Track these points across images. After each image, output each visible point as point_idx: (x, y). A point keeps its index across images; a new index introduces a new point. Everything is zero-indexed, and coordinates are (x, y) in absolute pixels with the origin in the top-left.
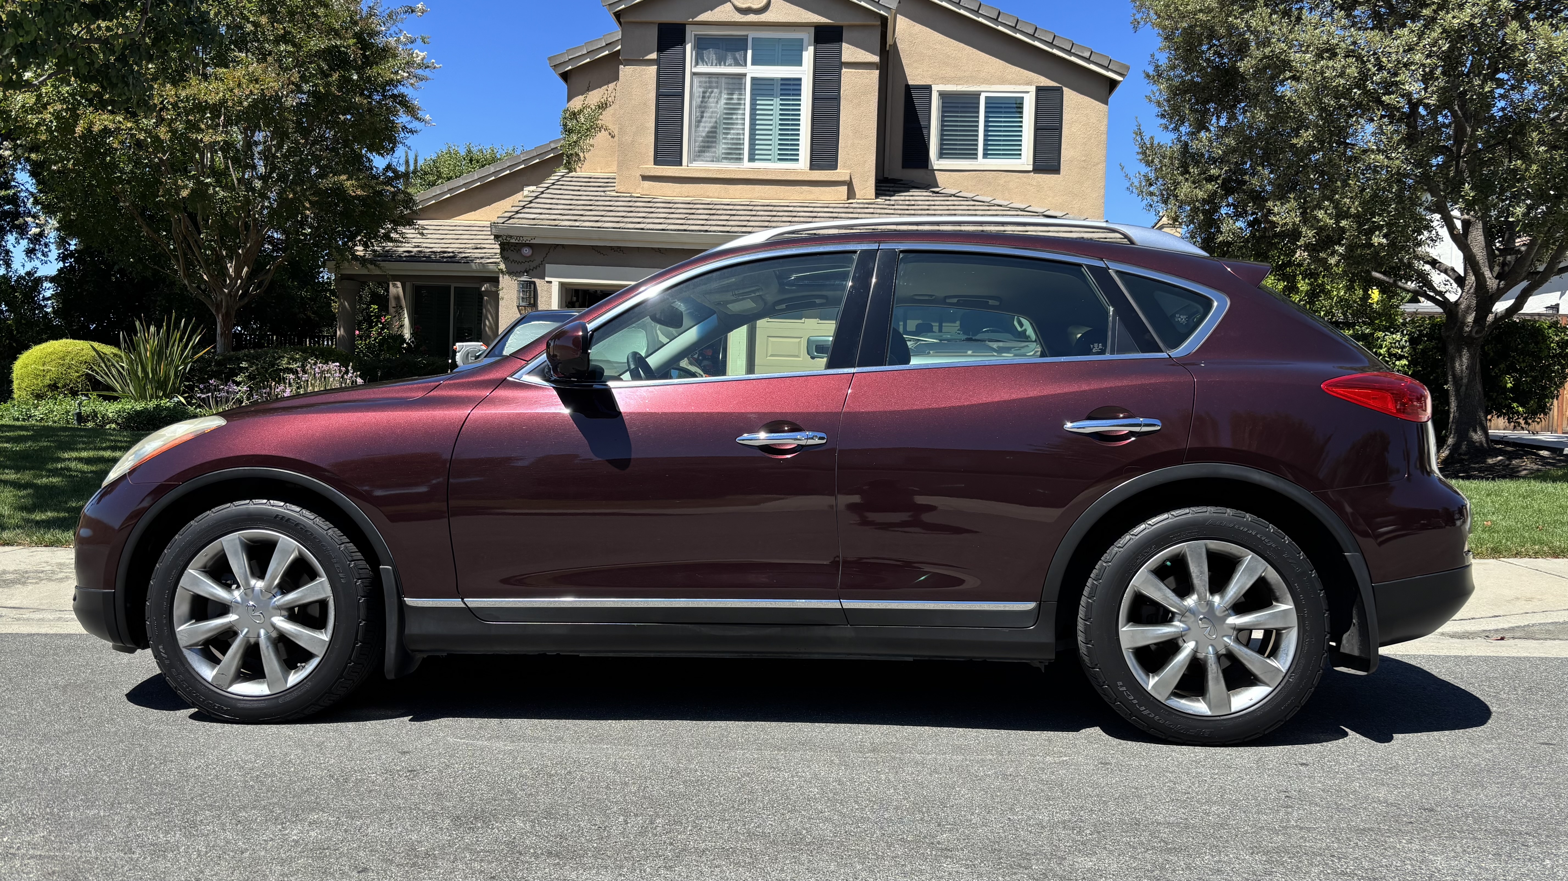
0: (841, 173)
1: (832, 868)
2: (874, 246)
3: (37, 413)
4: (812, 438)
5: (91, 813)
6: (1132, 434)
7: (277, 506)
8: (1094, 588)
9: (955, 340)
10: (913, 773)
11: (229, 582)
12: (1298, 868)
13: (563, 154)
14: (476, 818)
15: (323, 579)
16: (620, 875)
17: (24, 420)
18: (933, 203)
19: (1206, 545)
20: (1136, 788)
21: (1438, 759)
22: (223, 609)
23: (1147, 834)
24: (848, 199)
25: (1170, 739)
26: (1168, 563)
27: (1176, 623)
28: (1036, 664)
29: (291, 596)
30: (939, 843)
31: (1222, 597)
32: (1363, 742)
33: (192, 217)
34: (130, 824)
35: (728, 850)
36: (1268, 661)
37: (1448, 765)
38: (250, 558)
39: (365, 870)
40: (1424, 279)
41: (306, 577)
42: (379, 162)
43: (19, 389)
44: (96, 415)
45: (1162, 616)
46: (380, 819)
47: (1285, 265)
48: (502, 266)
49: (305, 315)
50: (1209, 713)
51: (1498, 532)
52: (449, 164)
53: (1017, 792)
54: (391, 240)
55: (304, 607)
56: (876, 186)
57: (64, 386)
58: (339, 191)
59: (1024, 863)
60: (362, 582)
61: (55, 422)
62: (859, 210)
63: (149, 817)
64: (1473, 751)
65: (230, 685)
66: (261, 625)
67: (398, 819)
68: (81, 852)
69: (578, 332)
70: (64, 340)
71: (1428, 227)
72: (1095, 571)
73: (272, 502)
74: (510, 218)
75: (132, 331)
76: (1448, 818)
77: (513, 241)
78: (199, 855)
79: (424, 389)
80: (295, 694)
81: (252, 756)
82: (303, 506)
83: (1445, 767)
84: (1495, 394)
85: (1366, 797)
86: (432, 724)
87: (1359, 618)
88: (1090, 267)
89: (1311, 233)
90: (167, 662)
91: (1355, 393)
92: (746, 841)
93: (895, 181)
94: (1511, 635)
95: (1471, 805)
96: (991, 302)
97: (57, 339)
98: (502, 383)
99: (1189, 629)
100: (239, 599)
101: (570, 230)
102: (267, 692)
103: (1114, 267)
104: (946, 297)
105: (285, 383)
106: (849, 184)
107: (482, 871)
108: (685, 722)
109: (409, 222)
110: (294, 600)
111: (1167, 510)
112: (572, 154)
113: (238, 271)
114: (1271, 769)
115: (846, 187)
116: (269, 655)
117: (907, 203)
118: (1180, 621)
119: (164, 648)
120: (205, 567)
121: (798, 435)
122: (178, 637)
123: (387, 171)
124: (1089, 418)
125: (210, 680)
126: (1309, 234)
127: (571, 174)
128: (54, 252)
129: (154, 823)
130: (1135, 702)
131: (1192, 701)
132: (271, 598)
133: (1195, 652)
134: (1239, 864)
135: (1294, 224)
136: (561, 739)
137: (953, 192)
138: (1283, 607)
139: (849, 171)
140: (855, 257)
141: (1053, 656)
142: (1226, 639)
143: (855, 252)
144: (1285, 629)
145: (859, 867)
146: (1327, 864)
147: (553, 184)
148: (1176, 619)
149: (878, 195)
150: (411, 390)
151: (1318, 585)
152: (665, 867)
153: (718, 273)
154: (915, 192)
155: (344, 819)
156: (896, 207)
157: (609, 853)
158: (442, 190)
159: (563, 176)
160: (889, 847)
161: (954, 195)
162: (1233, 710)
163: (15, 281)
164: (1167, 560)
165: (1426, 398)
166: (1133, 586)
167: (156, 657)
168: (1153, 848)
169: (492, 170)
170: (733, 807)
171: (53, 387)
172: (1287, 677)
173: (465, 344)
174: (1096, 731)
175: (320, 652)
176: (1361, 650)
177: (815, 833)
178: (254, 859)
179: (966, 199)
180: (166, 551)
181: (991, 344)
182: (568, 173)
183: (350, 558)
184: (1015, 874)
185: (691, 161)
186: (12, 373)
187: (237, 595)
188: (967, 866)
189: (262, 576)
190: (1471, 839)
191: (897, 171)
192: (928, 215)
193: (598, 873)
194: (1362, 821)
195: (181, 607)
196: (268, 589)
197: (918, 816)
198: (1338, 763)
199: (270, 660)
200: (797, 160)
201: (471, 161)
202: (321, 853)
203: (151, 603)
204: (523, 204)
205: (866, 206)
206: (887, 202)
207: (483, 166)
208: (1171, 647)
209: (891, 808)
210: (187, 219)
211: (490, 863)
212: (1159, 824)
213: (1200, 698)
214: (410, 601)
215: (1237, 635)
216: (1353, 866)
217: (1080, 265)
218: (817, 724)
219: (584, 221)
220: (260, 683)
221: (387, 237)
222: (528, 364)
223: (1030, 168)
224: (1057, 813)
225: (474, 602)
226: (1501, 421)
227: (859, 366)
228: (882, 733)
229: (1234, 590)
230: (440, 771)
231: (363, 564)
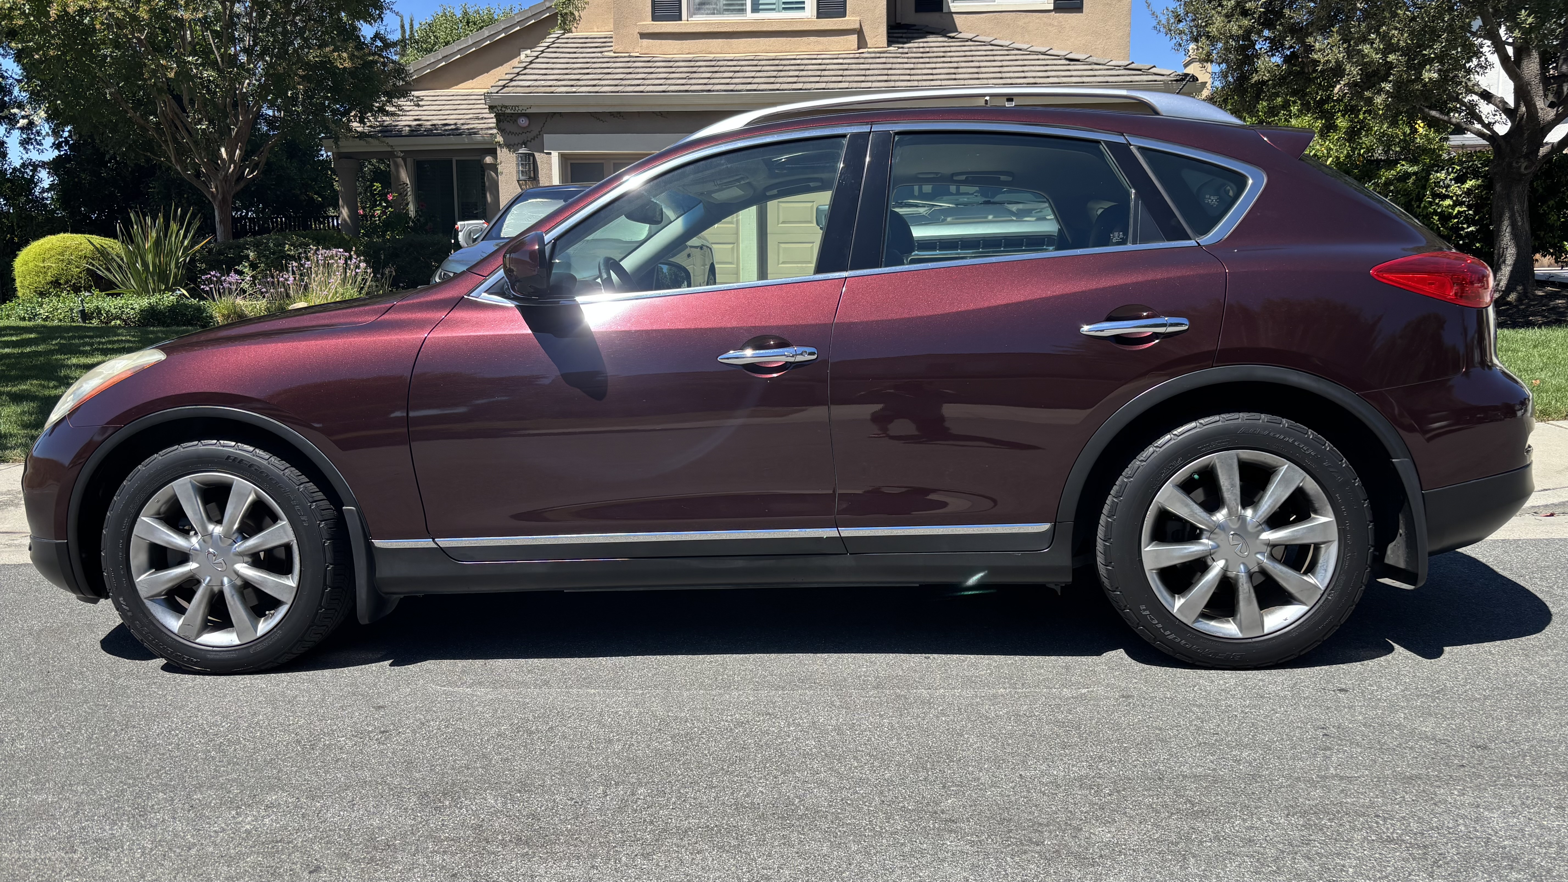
0: (850, 21)
1: (825, 850)
2: (866, 129)
3: (42, 311)
4: (801, 354)
5: (38, 798)
6: (1155, 336)
7: (228, 446)
8: (1114, 505)
9: (972, 204)
10: (918, 716)
11: (187, 528)
12: (1339, 834)
13: (557, 13)
14: (444, 794)
15: (284, 522)
16: (593, 867)
17: (30, 319)
18: (948, 49)
19: (1237, 455)
20: (1160, 729)
21: (1489, 678)
22: (183, 557)
23: (1171, 792)
24: (859, 48)
25: (1197, 663)
26: (1196, 477)
27: (1204, 541)
28: (1052, 586)
29: (252, 542)
30: (943, 812)
31: (1255, 511)
32: (1407, 658)
33: (178, 99)
34: (78, 813)
35: (712, 829)
36: (1305, 578)
37: (1501, 685)
38: (205, 502)
39: (317, 869)
40: (1473, 114)
41: (268, 520)
42: (367, 31)
43: (22, 287)
44: (99, 313)
45: (1191, 533)
46: (342, 798)
47: (1322, 102)
48: (500, 139)
49: (307, 196)
50: (1240, 635)
51: (1547, 392)
52: (446, 28)
53: (1030, 739)
54: (387, 113)
55: (269, 552)
56: (888, 33)
57: (66, 283)
58: (326, 65)
59: (1035, 837)
60: (326, 524)
61: (61, 320)
62: (870, 61)
63: (99, 804)
64: (1527, 665)
65: (199, 634)
66: (224, 573)
67: (361, 798)
68: (20, 853)
69: (534, 245)
70: (62, 235)
71: (1478, 54)
72: (1115, 488)
73: (222, 442)
74: (504, 86)
75: (127, 223)
76: (1503, 758)
77: (508, 111)
78: (143, 853)
79: (375, 312)
80: (265, 644)
81: (218, 718)
82: (256, 446)
83: (1498, 688)
84: (1543, 233)
85: (1412, 732)
86: (413, 668)
87: (1406, 528)
88: (1109, 144)
89: (1355, 70)
90: (129, 614)
91: (1409, 279)
92: (733, 816)
93: (908, 27)
94: (1561, 510)
95: (1527, 740)
96: (1003, 178)
97: (54, 235)
98: (460, 303)
99: (1218, 546)
100: (197, 546)
101: (568, 96)
102: (237, 642)
103: (1135, 142)
104: (953, 175)
105: (288, 271)
106: (859, 32)
107: (443, 867)
108: (680, 656)
109: (403, 93)
110: (256, 546)
111: (1195, 419)
112: (566, 14)
113: (231, 154)
114: (1308, 697)
115: (856, 36)
116: (235, 603)
117: (922, 50)
118: (1209, 539)
119: (124, 600)
120: (158, 513)
121: (787, 351)
122: (138, 588)
123: (375, 41)
124: (1110, 319)
125: (176, 630)
126: (1353, 71)
127: (566, 35)
128: (49, 141)
129: (102, 811)
130: (1160, 626)
131: (1222, 622)
132: (231, 545)
133: (1225, 570)
134: (1273, 830)
135: (1337, 61)
136: (546, 683)
137: (970, 36)
138: (1322, 519)
139: (858, 18)
140: (845, 142)
141: (1069, 579)
142: (1259, 556)
143: (844, 136)
144: (1324, 543)
145: (854, 847)
146: (1371, 828)
147: (548, 47)
148: (1204, 536)
149: (890, 42)
150: (361, 314)
151: (1362, 494)
152: (642, 855)
153: (692, 167)
154: (931, 38)
155: (303, 800)
156: (910, 55)
157: (583, 838)
158: (436, 58)
159: (558, 38)
160: (888, 819)
161: (971, 40)
162: (1266, 631)
163: (11, 174)
164: (1195, 472)
165: (1487, 276)
166: (1157, 502)
167: (117, 609)
168: (1179, 811)
169: (487, 34)
170: (723, 769)
171: (56, 283)
172: (1325, 595)
173: (466, 222)
174: (1119, 655)
175: (288, 599)
176: (1407, 562)
177: (809, 802)
178: (201, 858)
179: (984, 43)
180: (115, 498)
181: (1010, 206)
182: (564, 34)
183: (311, 500)
184: (1025, 852)
185: (690, 14)
186: (13, 271)
187: (195, 542)
188: (972, 843)
189: (219, 522)
190: (1530, 786)
191: (910, 16)
192: (944, 62)
193: (569, 866)
194: (1409, 765)
195: (138, 557)
196: (227, 535)
197: (922, 775)
198: (1380, 687)
199: (236, 608)
200: (803, 8)
201: (468, 23)
202: (273, 847)
203: (106, 554)
204: (517, 70)
205: (878, 55)
206: (900, 50)
207: (481, 28)
208: (1200, 566)
209: (893, 767)
210: (173, 102)
211: (453, 854)
212: (1185, 777)
213: (1230, 619)
214: (378, 543)
215: (1271, 551)
216: (1400, 829)
217: (1098, 142)
218: (818, 655)
219: (580, 86)
220: (229, 632)
221: (382, 110)
222: (486, 280)
223: (1051, 7)
224: (1073, 766)
225: (445, 542)
226: (1548, 259)
227: (852, 269)
228: (888, 664)
229: (1268, 503)
230: (414, 732)
231: (325, 504)
